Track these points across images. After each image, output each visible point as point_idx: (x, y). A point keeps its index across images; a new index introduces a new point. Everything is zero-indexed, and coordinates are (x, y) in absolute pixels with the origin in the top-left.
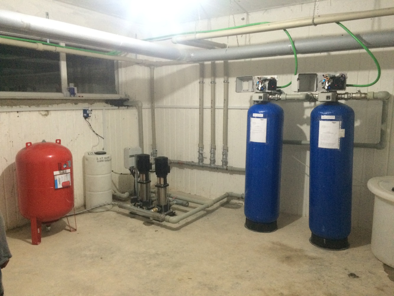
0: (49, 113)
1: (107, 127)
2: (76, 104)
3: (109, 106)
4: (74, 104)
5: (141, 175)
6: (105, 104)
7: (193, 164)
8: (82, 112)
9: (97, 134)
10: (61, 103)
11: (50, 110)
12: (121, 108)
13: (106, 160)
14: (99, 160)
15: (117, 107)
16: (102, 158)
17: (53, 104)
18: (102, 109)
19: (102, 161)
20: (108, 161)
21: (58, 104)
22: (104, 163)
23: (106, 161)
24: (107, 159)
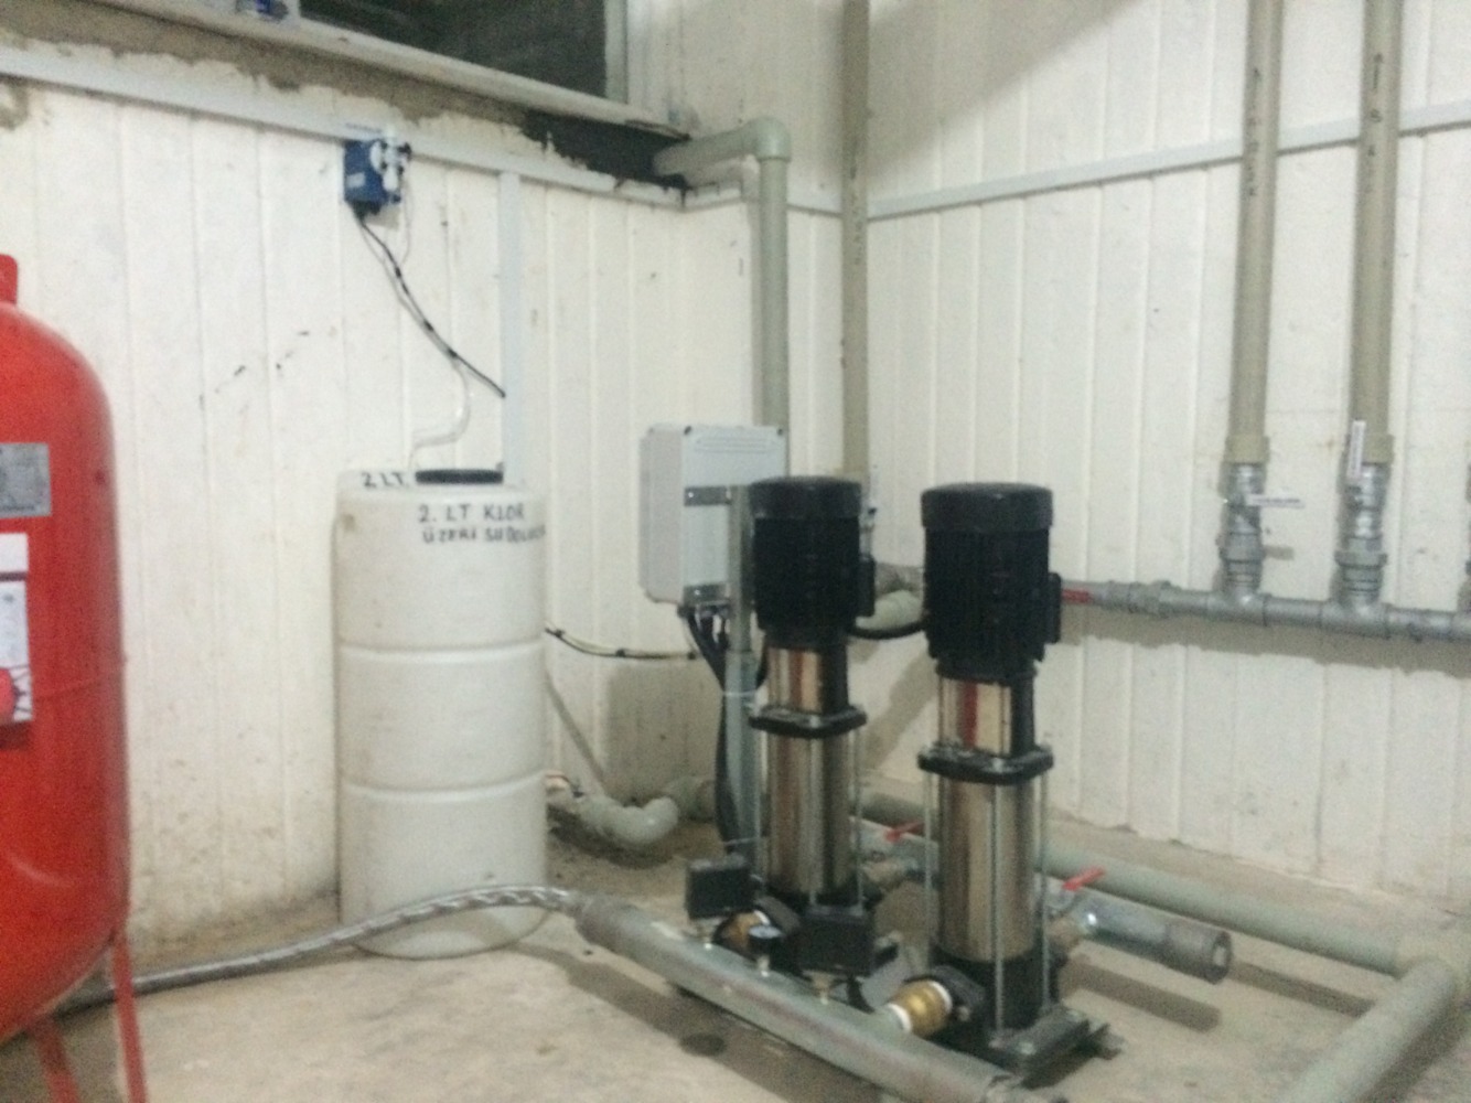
0: (36, 110)
1: (535, 313)
2: (284, 84)
3: (552, 165)
4: (263, 82)
5: (784, 655)
6: (513, 137)
7: (1169, 598)
8: (335, 157)
9: (452, 354)
10: (154, 49)
11: (41, 85)
12: (633, 189)
13: (494, 525)
14: (442, 524)
15: (605, 182)
16: (464, 507)
17: (80, 40)
18: (496, 173)
19: (463, 534)
20: (514, 536)
21: (118, 50)
22: (479, 550)
23: (493, 536)
24: (504, 524)
